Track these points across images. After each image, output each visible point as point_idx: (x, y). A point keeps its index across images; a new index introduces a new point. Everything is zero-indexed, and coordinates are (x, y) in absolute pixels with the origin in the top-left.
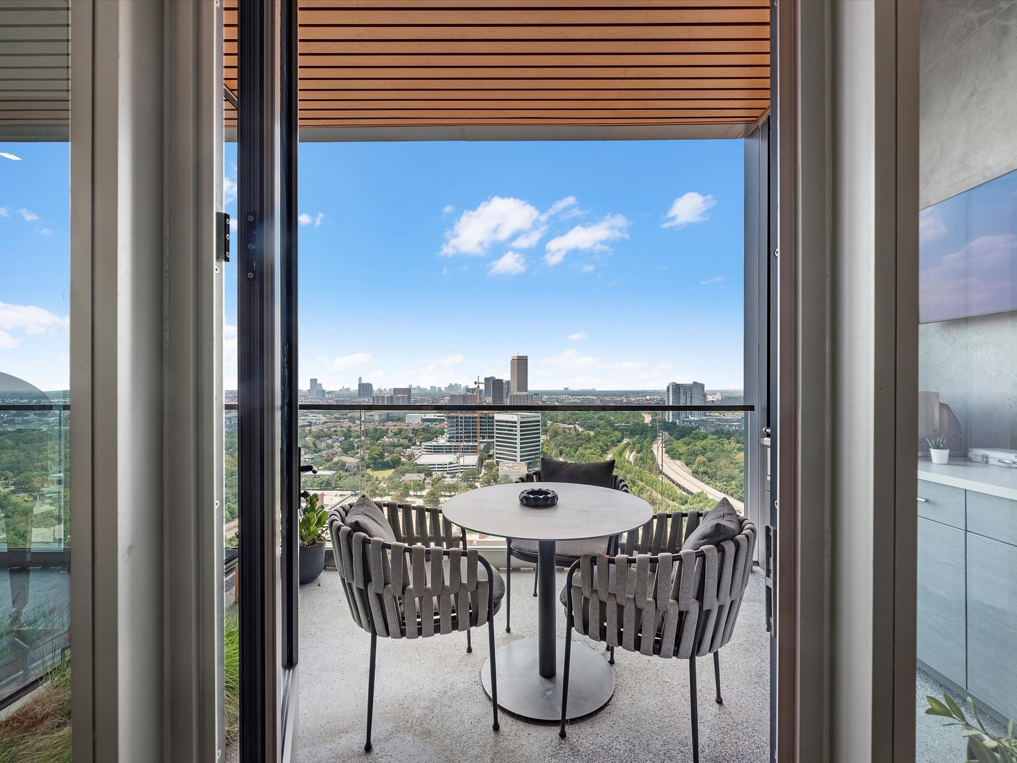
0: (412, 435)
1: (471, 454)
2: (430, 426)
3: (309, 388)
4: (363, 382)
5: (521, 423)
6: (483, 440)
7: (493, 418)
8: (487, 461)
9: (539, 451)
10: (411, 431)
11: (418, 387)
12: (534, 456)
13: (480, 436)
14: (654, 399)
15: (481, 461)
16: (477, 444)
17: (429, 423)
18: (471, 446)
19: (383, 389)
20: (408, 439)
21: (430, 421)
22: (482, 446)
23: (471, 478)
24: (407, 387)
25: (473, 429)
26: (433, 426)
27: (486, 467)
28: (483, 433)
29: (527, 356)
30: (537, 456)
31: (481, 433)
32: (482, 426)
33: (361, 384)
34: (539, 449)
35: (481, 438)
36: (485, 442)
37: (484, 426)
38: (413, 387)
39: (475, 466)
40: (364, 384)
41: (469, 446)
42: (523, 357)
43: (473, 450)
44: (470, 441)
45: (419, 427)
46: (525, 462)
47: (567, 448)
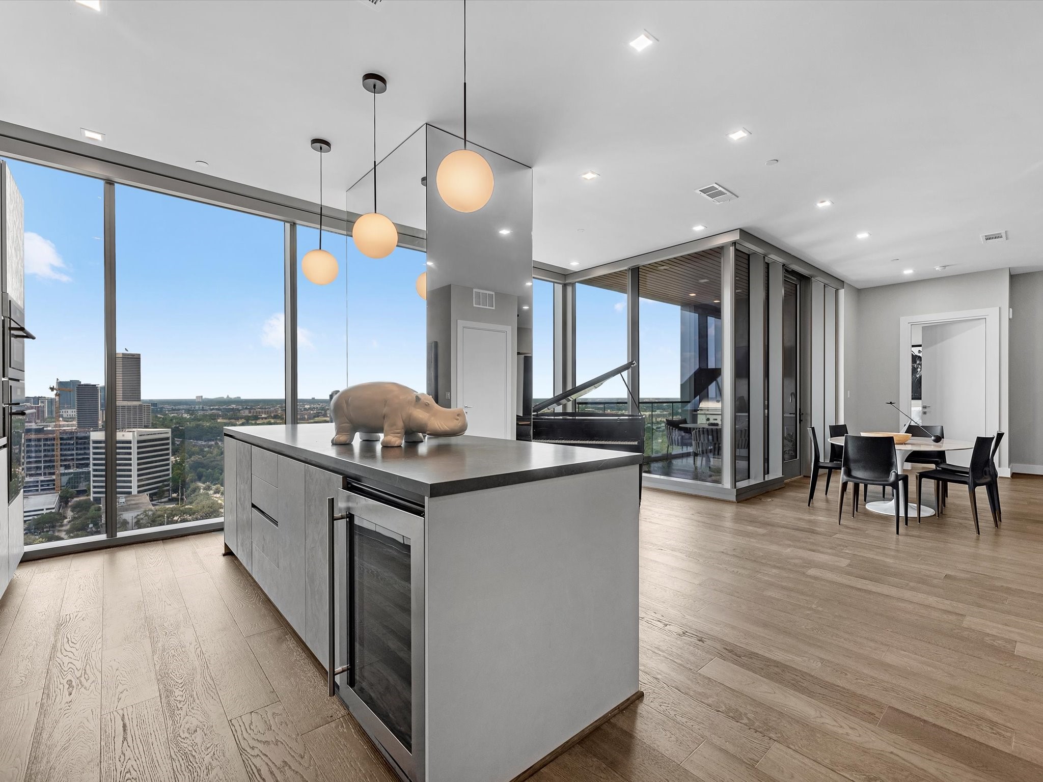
1: (42, 492)
5: (139, 442)
6: (66, 471)
7: (88, 438)
8: (76, 499)
9: (168, 477)
12: (161, 484)
13: (61, 466)
14: (314, 408)
15: (64, 500)
16: (54, 477)
18: (42, 481)
22: (65, 479)
23: (46, 527)
25: (45, 456)
27: (74, 509)
28: (65, 460)
29: (139, 355)
30: (165, 483)
31: (61, 460)
32: (65, 450)
34: (168, 475)
35: (63, 468)
36: (70, 474)
37: (69, 450)
39: (54, 508)
41: (37, 482)
42: (133, 355)
43: (48, 487)
44: (40, 474)
46: (146, 493)
47: (207, 470)
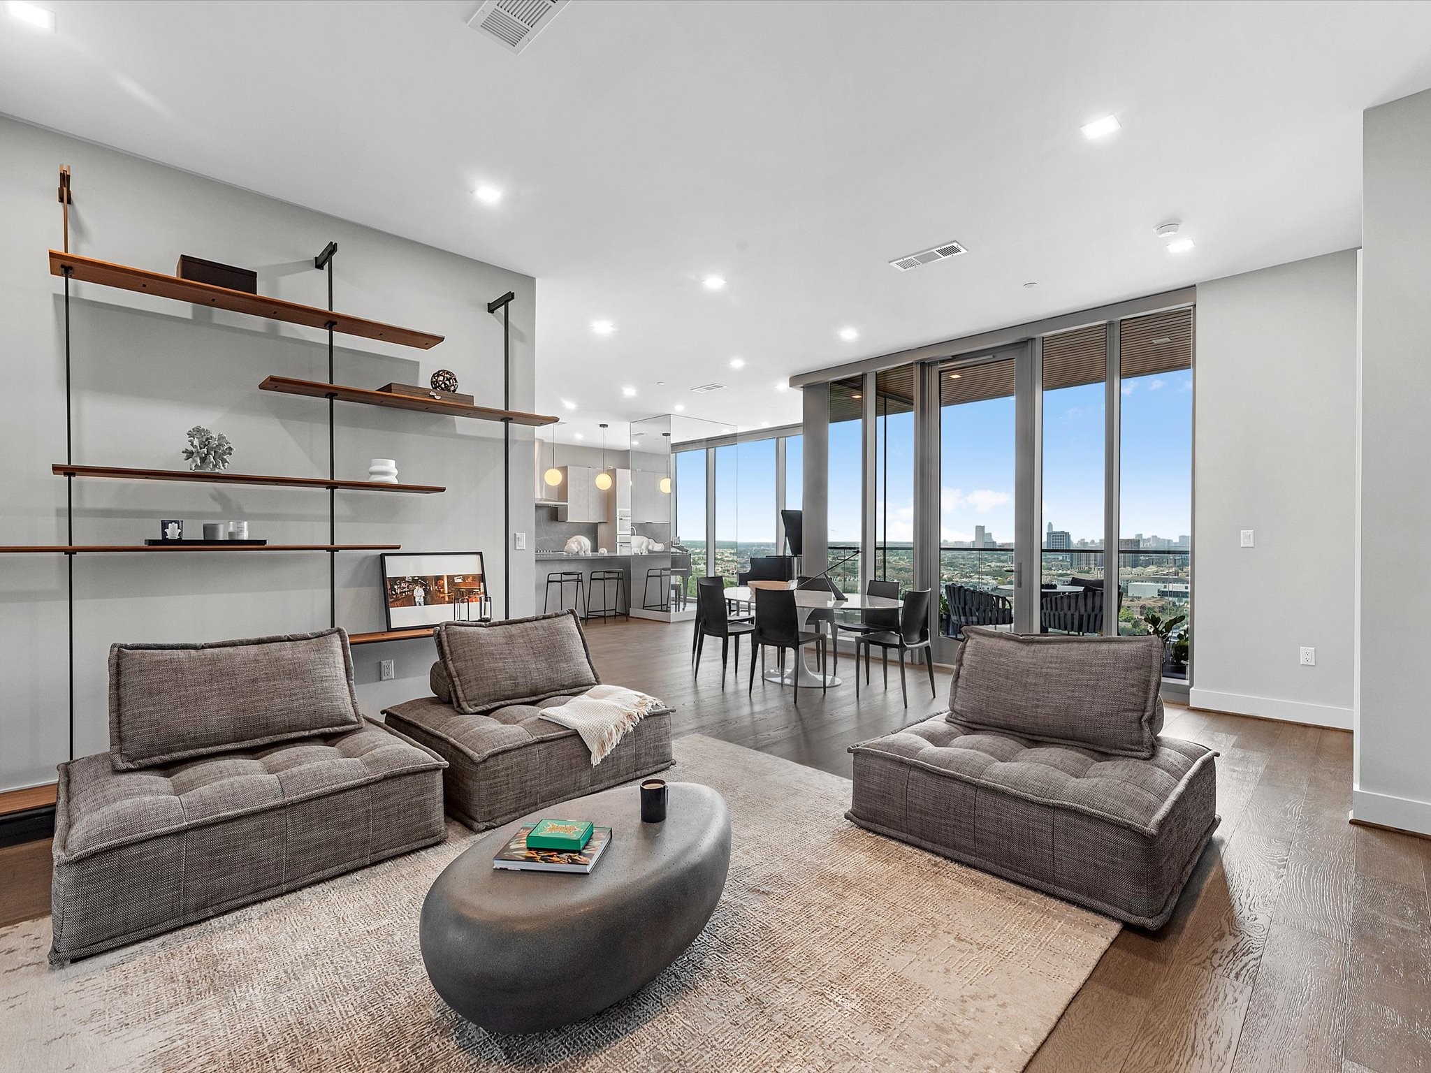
0: (1140, 617)
2: (1177, 604)
3: (974, 539)
4: (1056, 529)
10: (1139, 610)
11: (1154, 537)
17: (1176, 599)
19: (1089, 542)
20: (1133, 622)
21: (1177, 596)
24: (1133, 537)
26: (1181, 604)
33: (1051, 533)
38: (1144, 537)
40: (1055, 533)
45: (1153, 604)
